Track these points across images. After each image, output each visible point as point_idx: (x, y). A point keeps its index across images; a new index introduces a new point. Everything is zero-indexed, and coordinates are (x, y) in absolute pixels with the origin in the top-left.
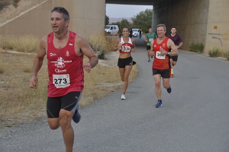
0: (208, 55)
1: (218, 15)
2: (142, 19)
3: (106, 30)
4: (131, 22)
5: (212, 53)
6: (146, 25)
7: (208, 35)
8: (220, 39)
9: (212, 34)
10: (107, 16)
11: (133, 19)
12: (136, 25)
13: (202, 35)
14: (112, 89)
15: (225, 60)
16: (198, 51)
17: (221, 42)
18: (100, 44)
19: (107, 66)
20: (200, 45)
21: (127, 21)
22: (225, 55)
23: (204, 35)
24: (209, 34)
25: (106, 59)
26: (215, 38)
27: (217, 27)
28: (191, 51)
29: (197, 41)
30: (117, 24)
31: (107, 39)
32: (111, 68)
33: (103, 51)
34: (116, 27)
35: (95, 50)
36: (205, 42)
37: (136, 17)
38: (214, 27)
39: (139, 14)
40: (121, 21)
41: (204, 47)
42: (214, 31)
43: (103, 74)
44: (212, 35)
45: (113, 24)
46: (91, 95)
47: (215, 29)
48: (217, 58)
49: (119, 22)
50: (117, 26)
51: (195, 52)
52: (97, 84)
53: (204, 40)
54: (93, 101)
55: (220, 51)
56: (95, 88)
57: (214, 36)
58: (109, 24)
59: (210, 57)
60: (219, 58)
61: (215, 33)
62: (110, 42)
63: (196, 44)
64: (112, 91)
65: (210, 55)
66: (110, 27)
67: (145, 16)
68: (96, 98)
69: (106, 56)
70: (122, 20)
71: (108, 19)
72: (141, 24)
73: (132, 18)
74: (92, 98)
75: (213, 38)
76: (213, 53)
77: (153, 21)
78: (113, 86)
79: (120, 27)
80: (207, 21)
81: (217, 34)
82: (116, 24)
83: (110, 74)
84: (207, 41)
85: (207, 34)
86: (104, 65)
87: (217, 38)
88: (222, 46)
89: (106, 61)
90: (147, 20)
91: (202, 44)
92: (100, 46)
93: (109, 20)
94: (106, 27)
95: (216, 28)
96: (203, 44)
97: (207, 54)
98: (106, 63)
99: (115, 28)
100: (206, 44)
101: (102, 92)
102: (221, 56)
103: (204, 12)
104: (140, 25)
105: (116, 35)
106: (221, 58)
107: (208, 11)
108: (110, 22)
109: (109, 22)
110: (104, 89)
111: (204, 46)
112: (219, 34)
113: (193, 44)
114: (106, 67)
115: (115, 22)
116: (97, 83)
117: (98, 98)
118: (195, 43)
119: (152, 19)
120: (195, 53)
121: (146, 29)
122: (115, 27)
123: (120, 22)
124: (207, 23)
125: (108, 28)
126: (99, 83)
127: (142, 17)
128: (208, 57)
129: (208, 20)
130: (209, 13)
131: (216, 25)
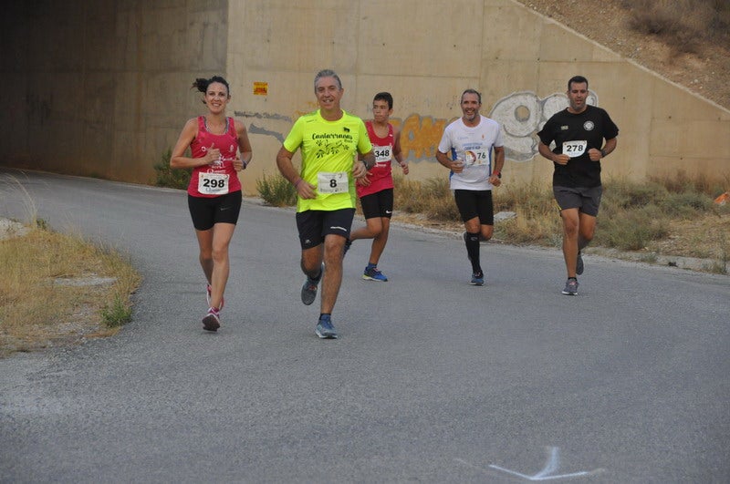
0: (261, 201)
1: (269, 41)
5: (273, 189)
8: (279, 137)
9: (247, 116)
24: (236, 114)
26: (262, 131)
27: (267, 87)
28: (162, 184)
38: (254, 87)
42: (256, 104)
47: (260, 96)
57: (258, 123)
59: (266, 205)
61: (260, 111)
65: (266, 199)
75: (253, 130)
76: (279, 190)
80: (223, 63)
81: (268, 116)
87: (267, 133)
95: (261, 90)
97: (253, 196)
103: (205, 25)
107: (225, 21)
112: (276, 117)
120: (180, 191)
129: (230, 57)
130: (231, 31)
131: (262, 77)
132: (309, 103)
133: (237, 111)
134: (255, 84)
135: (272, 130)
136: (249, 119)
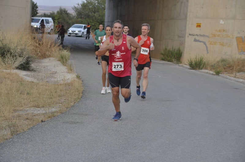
0: (188, 67)
1: (202, 8)
2: (89, 9)
3: (33, 24)
4: (73, 13)
5: (194, 63)
6: (95, 18)
7: (188, 37)
8: (205, 43)
9: (193, 35)
10: (35, 3)
11: (76, 9)
12: (81, 18)
13: (179, 37)
14: (42, 118)
15: (213, 74)
16: (174, 61)
17: (207, 47)
18: (23, 47)
19: (35, 81)
20: (176, 50)
21: (67, 11)
22: (213, 67)
23: (182, 36)
24: (190, 35)
25: (33, 70)
26: (198, 41)
27: (201, 25)
28: (163, 60)
29: (172, 45)
30: (52, 16)
31: (34, 38)
32: (41, 83)
33: (28, 58)
34: (50, 21)
35: (16, 56)
36: (184, 47)
37: (80, 6)
38: (196, 25)
39: (85, 2)
40: (58, 12)
41: (182, 55)
42: (197, 31)
43: (28, 94)
44: (194, 37)
45: (45, 15)
46: (7, 128)
47: (198, 28)
48: (201, 70)
49: (54, 13)
50: (50, 19)
51: (169, 61)
52: (18, 110)
53: (182, 43)
54: (10, 136)
55: (204, 61)
56: (13, 117)
57: (197, 38)
58: (38, 15)
59: (191, 69)
60: (203, 70)
61: (198, 34)
62: (39, 44)
63: (171, 50)
64: (42, 121)
65: (190, 67)
66: (40, 19)
67: (95, 4)
68: (15, 133)
69: (33, 65)
70: (59, 10)
71: (37, 7)
72: (88, 16)
73: (75, 7)
74: (9, 133)
75: (195, 40)
76: (196, 64)
77: (107, 12)
78: (44, 112)
79: (56, 21)
80: (186, 16)
81: (201, 35)
82: (49, 16)
83: (40, 94)
84: (187, 45)
85: (187, 35)
86: (30, 79)
87: (201, 42)
88: (208, 53)
89: (33, 73)
90: (98, 12)
91: (179, 50)
92: (22, 50)
93: (37, 9)
94: (33, 21)
95: (199, 26)
96: (181, 49)
97: (186, 65)
98: (34, 77)
99: (48, 22)
100: (185, 50)
101: (26, 122)
102: (206, 68)
103: (182, 3)
104: (87, 19)
105: (49, 33)
106: (206, 71)
108: (40, 11)
109: (38, 12)
110: (29, 117)
111: (182, 53)
112: (204, 36)
113: (166, 49)
114: (33, 82)
115: (48, 12)
116: (17, 108)
117: (18, 133)
118: (170, 48)
119: (105, 9)
121: (96, 25)
122: (48, 20)
123: (56, 12)
124: (186, 19)
125: (37, 21)
126: (21, 108)
127: (90, 7)
128: (189, 69)
129: (188, 14)
130: (189, 4)
131: (199, 21)
132: (216, 30)
133: (190, 33)
134: (197, 24)
135: (201, 40)
136: (194, 36)
